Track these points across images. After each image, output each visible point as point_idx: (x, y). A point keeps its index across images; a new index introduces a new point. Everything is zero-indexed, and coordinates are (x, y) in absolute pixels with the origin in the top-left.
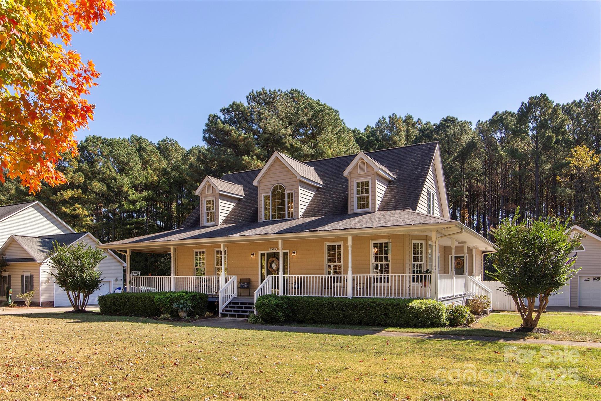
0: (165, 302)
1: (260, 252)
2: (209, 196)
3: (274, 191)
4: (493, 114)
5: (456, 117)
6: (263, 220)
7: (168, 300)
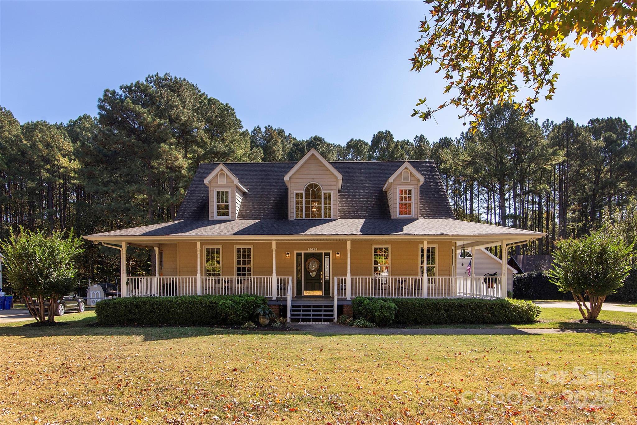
0: (237, 308)
1: (296, 252)
2: (222, 187)
3: (307, 189)
4: (350, 140)
5: (323, 138)
6: (295, 218)
7: (240, 306)
